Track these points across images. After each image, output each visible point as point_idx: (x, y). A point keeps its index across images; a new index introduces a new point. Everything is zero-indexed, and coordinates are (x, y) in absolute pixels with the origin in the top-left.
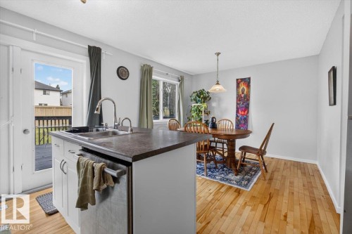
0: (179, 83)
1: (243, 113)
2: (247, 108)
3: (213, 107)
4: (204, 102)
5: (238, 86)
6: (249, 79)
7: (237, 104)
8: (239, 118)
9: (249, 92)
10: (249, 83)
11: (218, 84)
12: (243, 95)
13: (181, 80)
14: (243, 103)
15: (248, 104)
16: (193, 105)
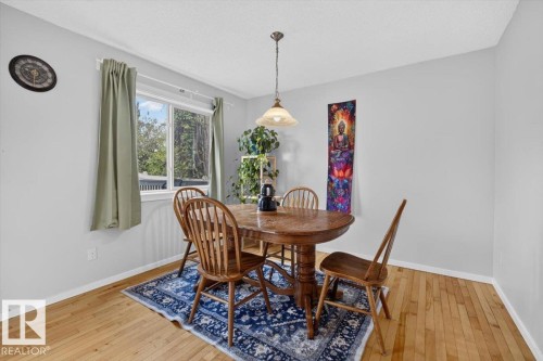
0: (212, 112)
1: (341, 174)
2: (349, 164)
3: (286, 163)
4: (263, 152)
5: (331, 120)
6: (354, 103)
7: (330, 155)
8: (334, 185)
9: (353, 130)
10: (353, 111)
11: (277, 105)
12: (341, 138)
13: (217, 106)
14: (342, 154)
15: (352, 156)
16: (243, 157)
